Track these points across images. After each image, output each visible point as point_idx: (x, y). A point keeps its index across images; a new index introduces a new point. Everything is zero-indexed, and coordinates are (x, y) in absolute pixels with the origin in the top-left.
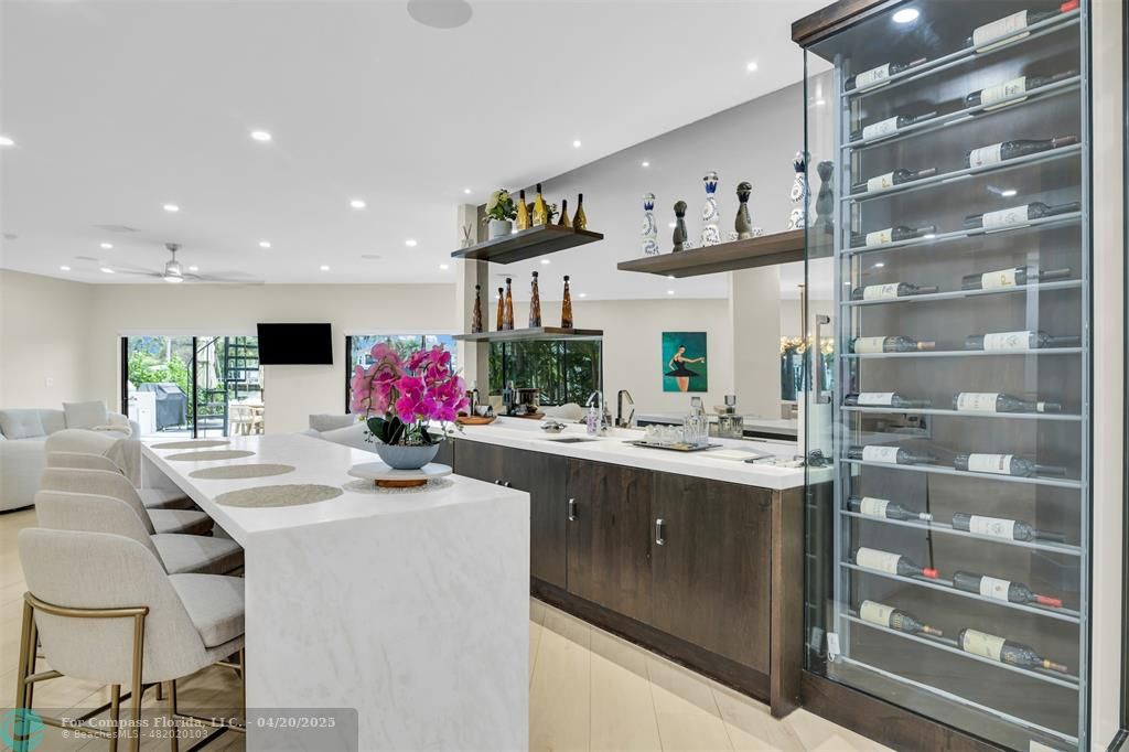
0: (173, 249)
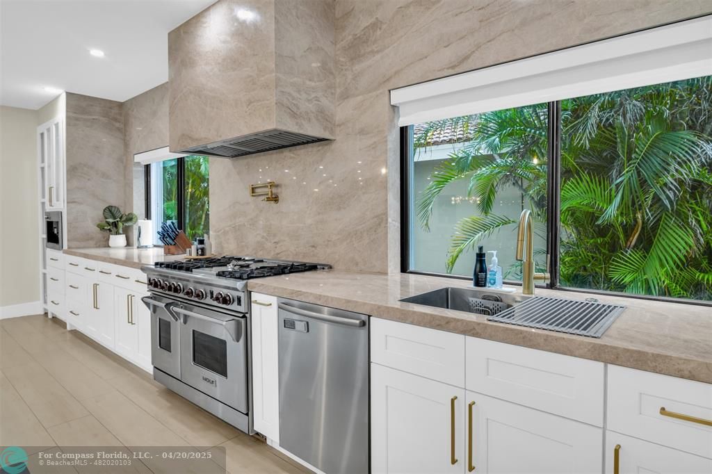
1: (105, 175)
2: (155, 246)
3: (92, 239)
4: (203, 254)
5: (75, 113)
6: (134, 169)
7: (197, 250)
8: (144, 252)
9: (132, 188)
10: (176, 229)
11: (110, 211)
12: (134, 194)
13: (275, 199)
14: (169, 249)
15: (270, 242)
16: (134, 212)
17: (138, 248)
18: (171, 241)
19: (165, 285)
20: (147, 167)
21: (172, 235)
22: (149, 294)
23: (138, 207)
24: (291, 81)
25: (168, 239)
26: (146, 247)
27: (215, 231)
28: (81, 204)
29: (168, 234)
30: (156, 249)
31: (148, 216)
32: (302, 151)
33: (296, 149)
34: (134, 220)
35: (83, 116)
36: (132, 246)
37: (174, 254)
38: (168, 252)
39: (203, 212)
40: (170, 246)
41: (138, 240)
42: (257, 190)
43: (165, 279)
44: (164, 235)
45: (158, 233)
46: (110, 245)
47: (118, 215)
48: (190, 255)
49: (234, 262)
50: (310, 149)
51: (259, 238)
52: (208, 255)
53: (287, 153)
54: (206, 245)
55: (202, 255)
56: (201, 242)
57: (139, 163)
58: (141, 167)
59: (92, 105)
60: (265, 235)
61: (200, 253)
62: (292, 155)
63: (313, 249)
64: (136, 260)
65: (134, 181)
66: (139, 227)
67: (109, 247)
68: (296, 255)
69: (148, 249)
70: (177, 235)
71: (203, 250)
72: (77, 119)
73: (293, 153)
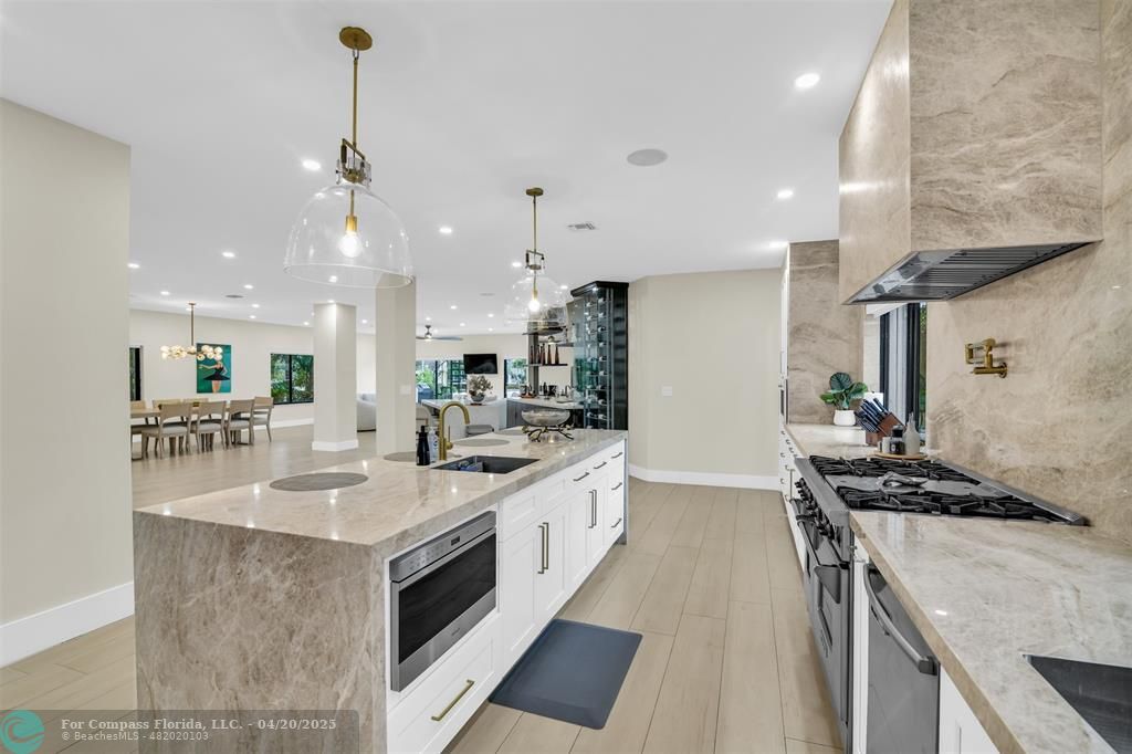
0: (428, 327)
1: (834, 336)
3: (816, 412)
5: (800, 265)
6: (866, 324)
10: (882, 410)
11: (838, 379)
13: (1000, 369)
15: (994, 448)
16: (864, 382)
18: (872, 427)
20: (885, 320)
21: (873, 418)
23: (871, 375)
24: (953, 156)
25: (868, 423)
28: (804, 371)
29: (867, 417)
31: (884, 387)
32: (1043, 275)
33: (1033, 273)
34: (863, 392)
35: (808, 267)
38: (870, 442)
40: (871, 433)
46: (835, 421)
47: (848, 385)
50: (1056, 269)
53: (1020, 282)
55: (898, 452)
56: (898, 433)
57: (872, 315)
58: (875, 320)
59: (818, 252)
61: (893, 450)
62: (1027, 284)
63: (1058, 475)
65: (865, 340)
67: (833, 424)
68: (1030, 481)
70: (883, 418)
72: (801, 272)
73: (1030, 282)
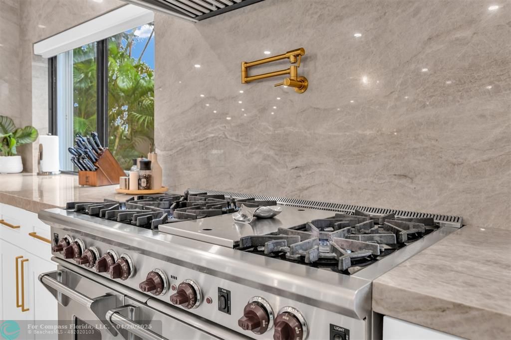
2: (63, 172)
4: (148, 187)
6: (33, 64)
7: (139, 180)
8: (46, 181)
9: (31, 92)
10: (98, 146)
12: (34, 100)
13: (301, 84)
14: (87, 178)
16: (34, 125)
17: (38, 174)
18: (90, 164)
19: (89, 254)
20: (53, 61)
21: (93, 154)
22: (54, 267)
23: (39, 118)
25: (86, 161)
26: (50, 173)
27: (165, 149)
29: (86, 153)
30: (64, 176)
31: (53, 130)
34: (33, 136)
36: (31, 171)
37: (94, 186)
38: (86, 183)
39: (115, 136)
40: (88, 172)
41: (39, 163)
42: (255, 72)
43: (88, 240)
44: (80, 155)
45: (70, 150)
47: (11, 128)
48: (127, 186)
49: (244, 210)
51: (256, 159)
52: (156, 189)
54: (154, 172)
56: (147, 165)
57: (41, 55)
58: (43, 62)
60: (272, 153)
61: (144, 184)
64: (36, 197)
65: (34, 81)
66: (41, 146)
69: (53, 177)
70: (99, 155)
71: (148, 179)
